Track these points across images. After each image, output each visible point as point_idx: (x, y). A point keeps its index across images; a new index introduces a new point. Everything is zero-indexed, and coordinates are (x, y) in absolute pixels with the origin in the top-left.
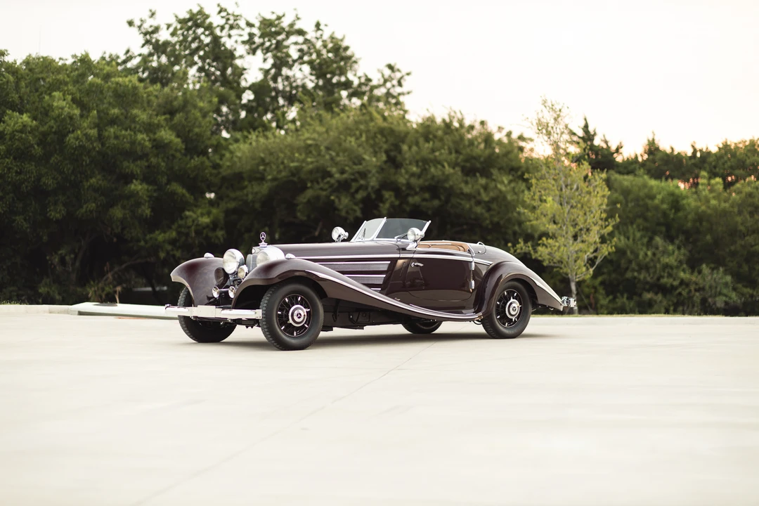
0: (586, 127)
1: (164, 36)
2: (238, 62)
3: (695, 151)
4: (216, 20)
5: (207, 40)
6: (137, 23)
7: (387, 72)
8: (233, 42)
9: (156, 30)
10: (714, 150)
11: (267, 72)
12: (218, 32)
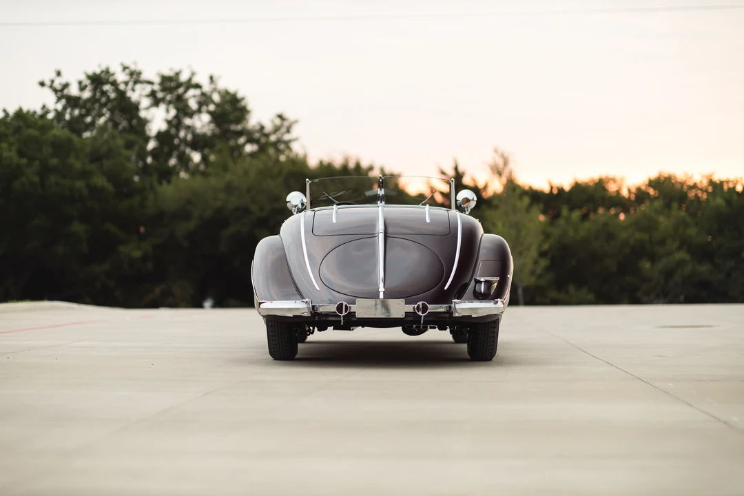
0: (456, 169)
1: (74, 91)
2: (143, 114)
3: (552, 188)
4: (121, 77)
5: (113, 95)
6: (48, 83)
7: (278, 121)
8: (138, 95)
9: (66, 86)
10: (567, 188)
11: (169, 122)
12: (122, 87)
